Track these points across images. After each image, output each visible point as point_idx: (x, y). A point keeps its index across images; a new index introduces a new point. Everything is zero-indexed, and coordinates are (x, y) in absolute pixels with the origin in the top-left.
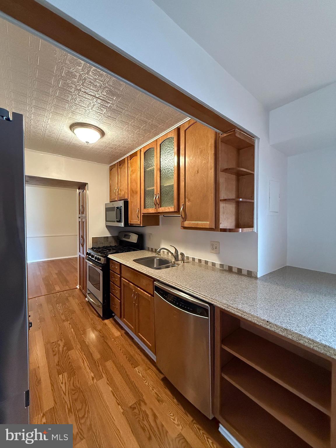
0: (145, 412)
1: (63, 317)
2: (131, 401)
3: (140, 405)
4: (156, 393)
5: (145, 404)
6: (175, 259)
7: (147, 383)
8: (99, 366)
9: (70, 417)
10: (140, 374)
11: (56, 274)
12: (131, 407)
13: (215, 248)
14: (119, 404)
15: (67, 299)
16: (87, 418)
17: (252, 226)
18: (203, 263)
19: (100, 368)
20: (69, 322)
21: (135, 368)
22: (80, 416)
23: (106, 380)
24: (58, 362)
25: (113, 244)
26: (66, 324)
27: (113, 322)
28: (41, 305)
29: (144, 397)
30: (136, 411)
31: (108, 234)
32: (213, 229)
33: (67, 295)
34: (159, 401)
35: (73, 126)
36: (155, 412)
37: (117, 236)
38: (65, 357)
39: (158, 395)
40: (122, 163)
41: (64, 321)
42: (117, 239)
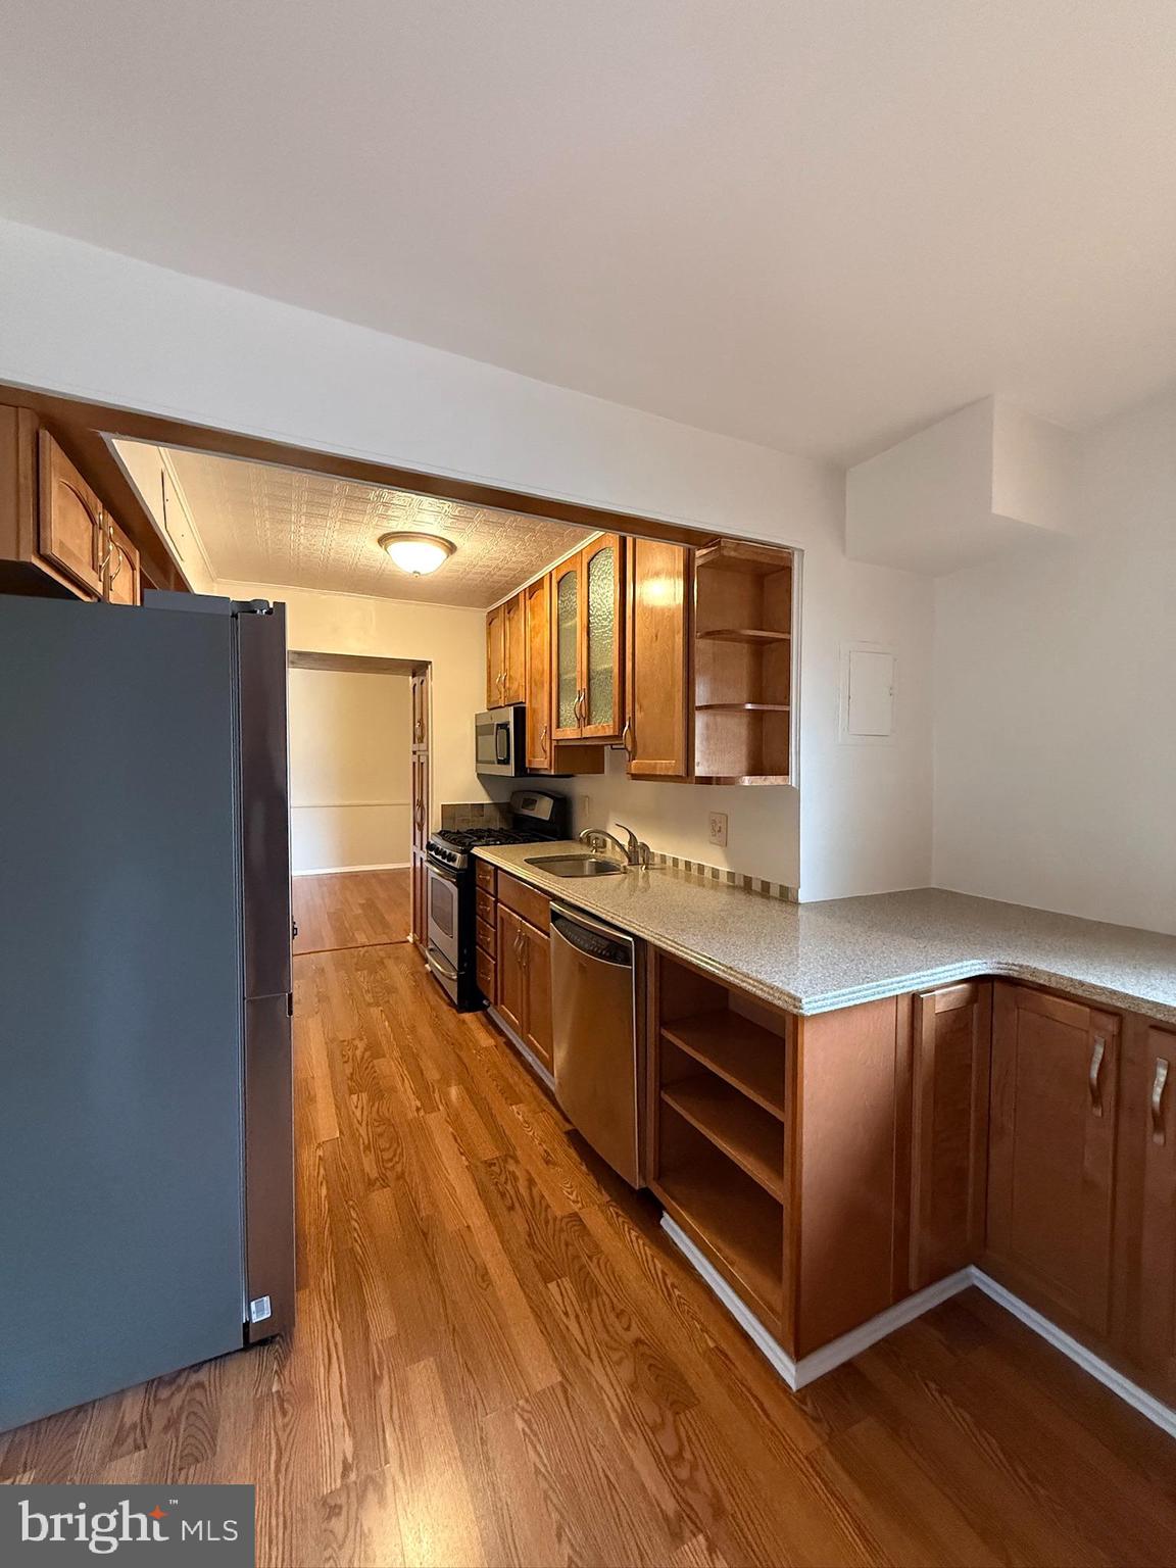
0: (513, 1174)
1: (369, 998)
2: (488, 1151)
3: (506, 1161)
4: (545, 1151)
5: (517, 1162)
6: (630, 861)
7: (531, 1133)
8: (434, 1092)
9: (366, 1156)
10: (520, 1117)
11: (362, 905)
12: (486, 1162)
13: (719, 831)
14: (462, 1154)
15: (381, 962)
16: (398, 1163)
17: (785, 772)
18: (694, 871)
19: (437, 1095)
20: (381, 1008)
21: (511, 1105)
22: (385, 1157)
23: (445, 1115)
24: (352, 1074)
25: (496, 825)
26: (375, 1011)
27: (484, 1019)
28: (323, 970)
29: (519, 1153)
30: (496, 1169)
31: (483, 798)
32: (681, 776)
33: (382, 954)
34: (547, 1162)
35: (384, 540)
36: (534, 1175)
37: (508, 804)
38: (367, 1068)
39: (548, 1154)
40: (512, 605)
41: (369, 1005)
42: (506, 810)
